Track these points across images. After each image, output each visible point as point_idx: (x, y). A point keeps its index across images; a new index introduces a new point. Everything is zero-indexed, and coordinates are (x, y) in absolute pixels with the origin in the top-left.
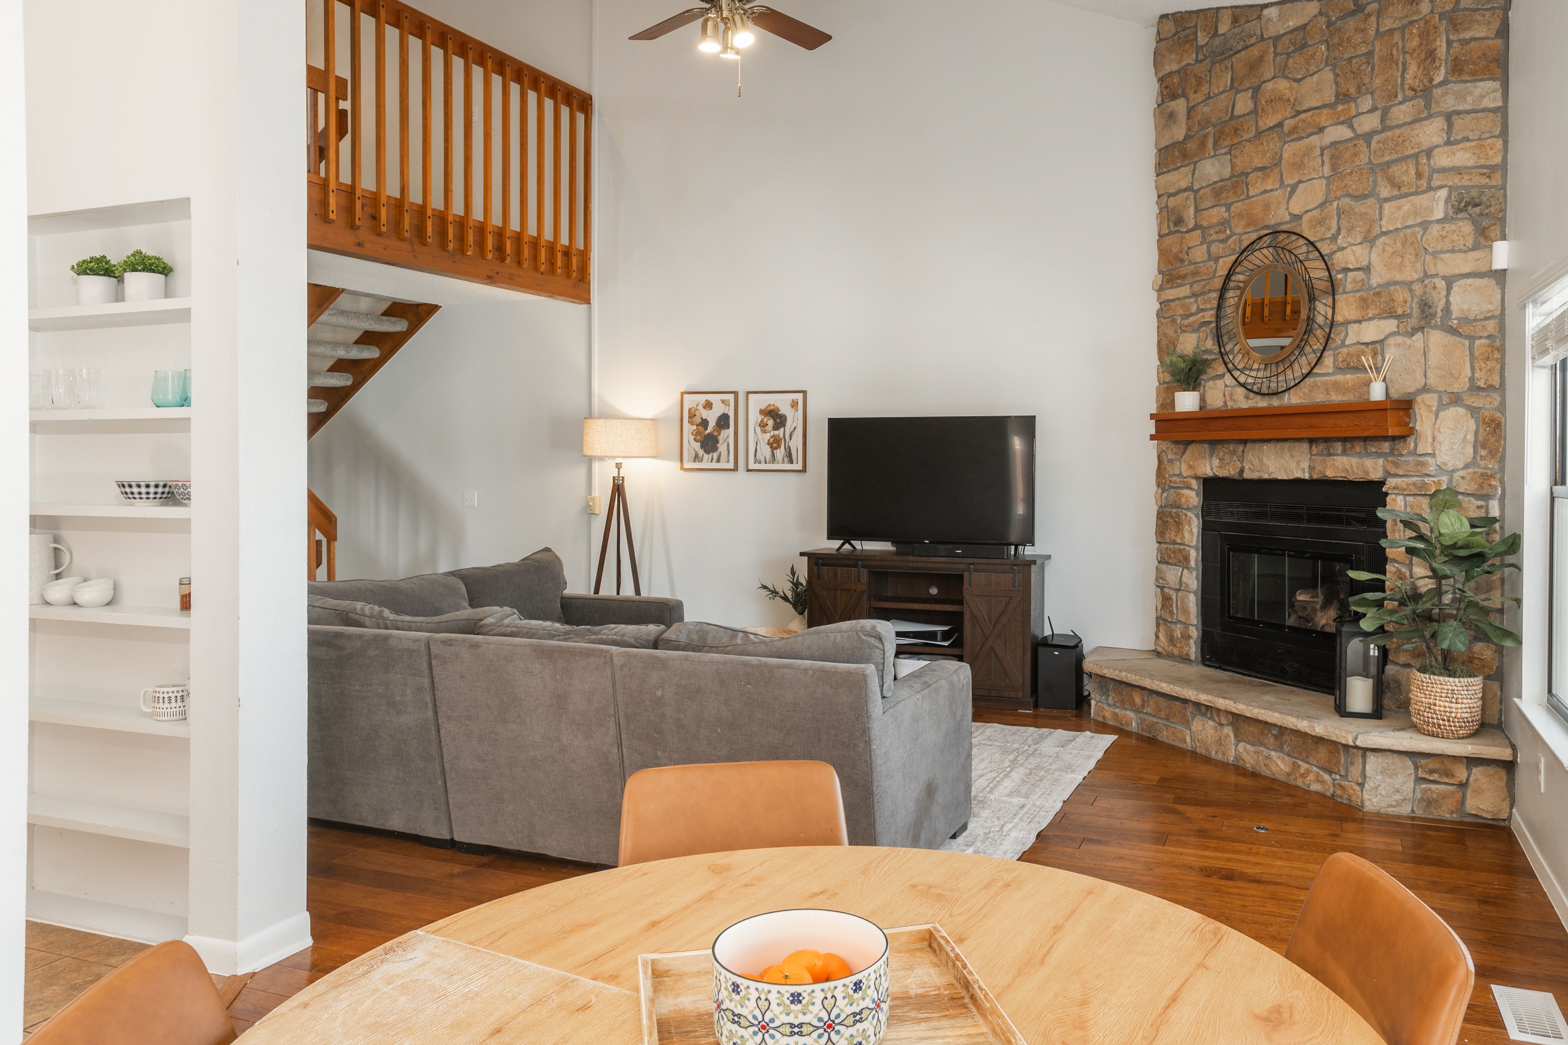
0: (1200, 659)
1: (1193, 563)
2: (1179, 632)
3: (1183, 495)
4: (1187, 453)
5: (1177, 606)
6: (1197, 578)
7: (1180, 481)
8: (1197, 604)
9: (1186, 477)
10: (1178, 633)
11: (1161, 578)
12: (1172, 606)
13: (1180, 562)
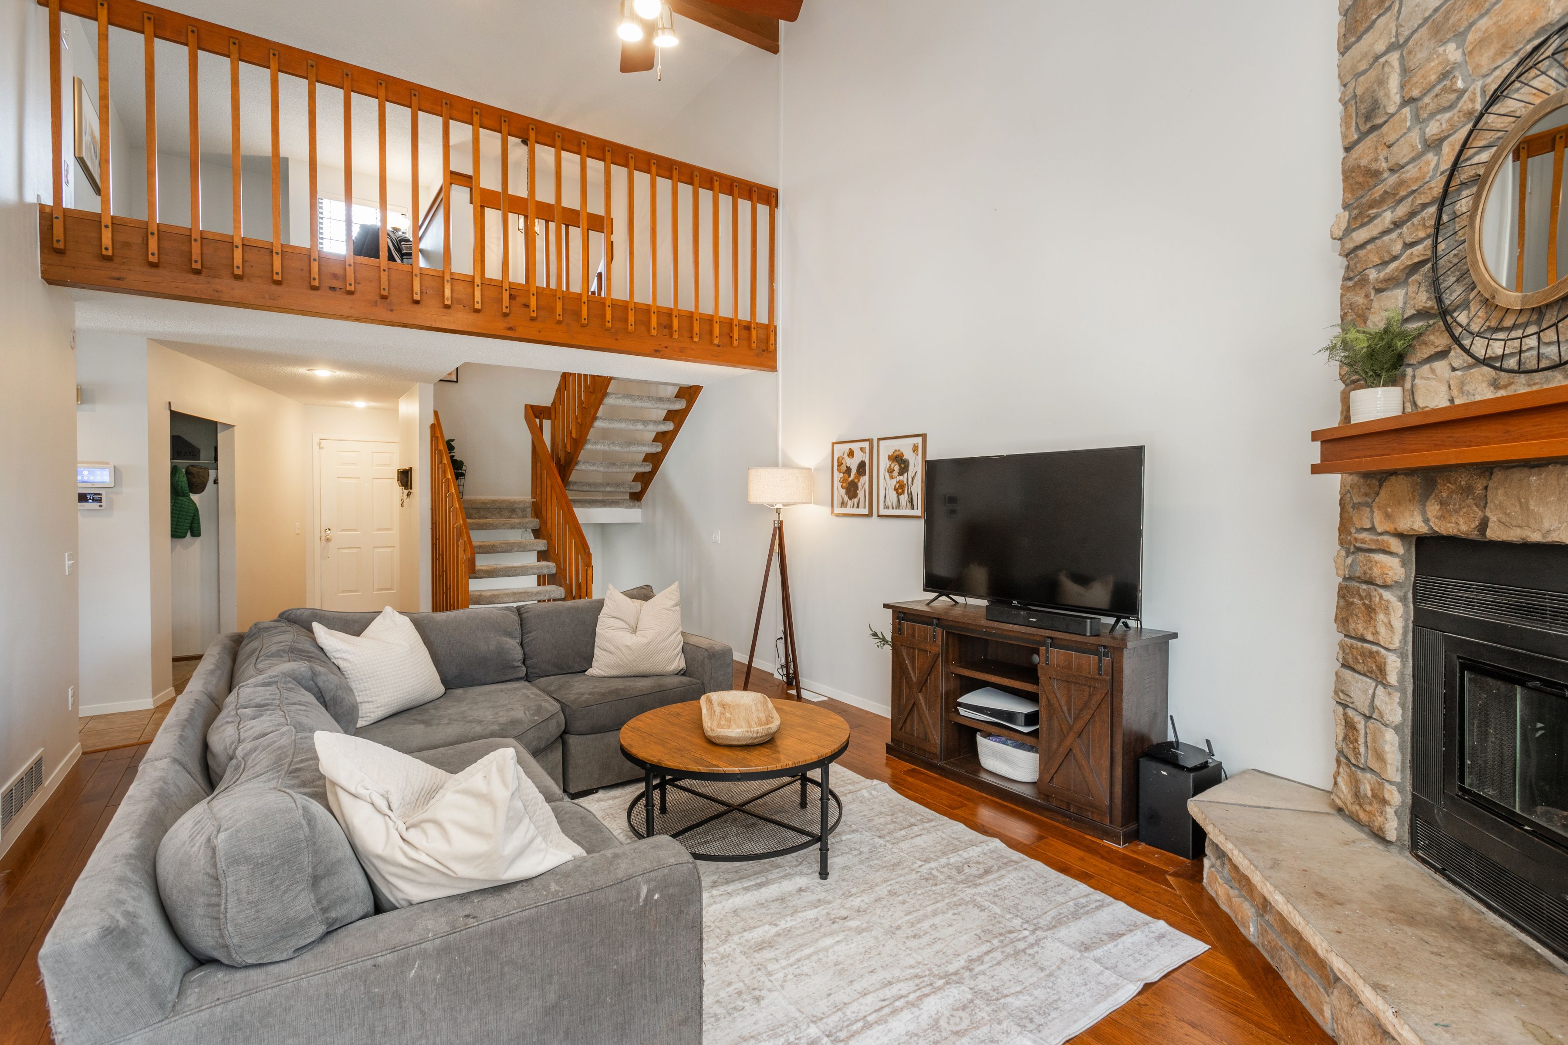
0: (1408, 843)
1: (1393, 678)
2: (1368, 787)
3: (1376, 563)
4: (1383, 493)
5: (1366, 742)
6: (1403, 705)
7: (1372, 540)
8: (1402, 749)
9: (1381, 534)
10: (1366, 789)
11: (1342, 692)
12: (1356, 740)
13: (1371, 672)
